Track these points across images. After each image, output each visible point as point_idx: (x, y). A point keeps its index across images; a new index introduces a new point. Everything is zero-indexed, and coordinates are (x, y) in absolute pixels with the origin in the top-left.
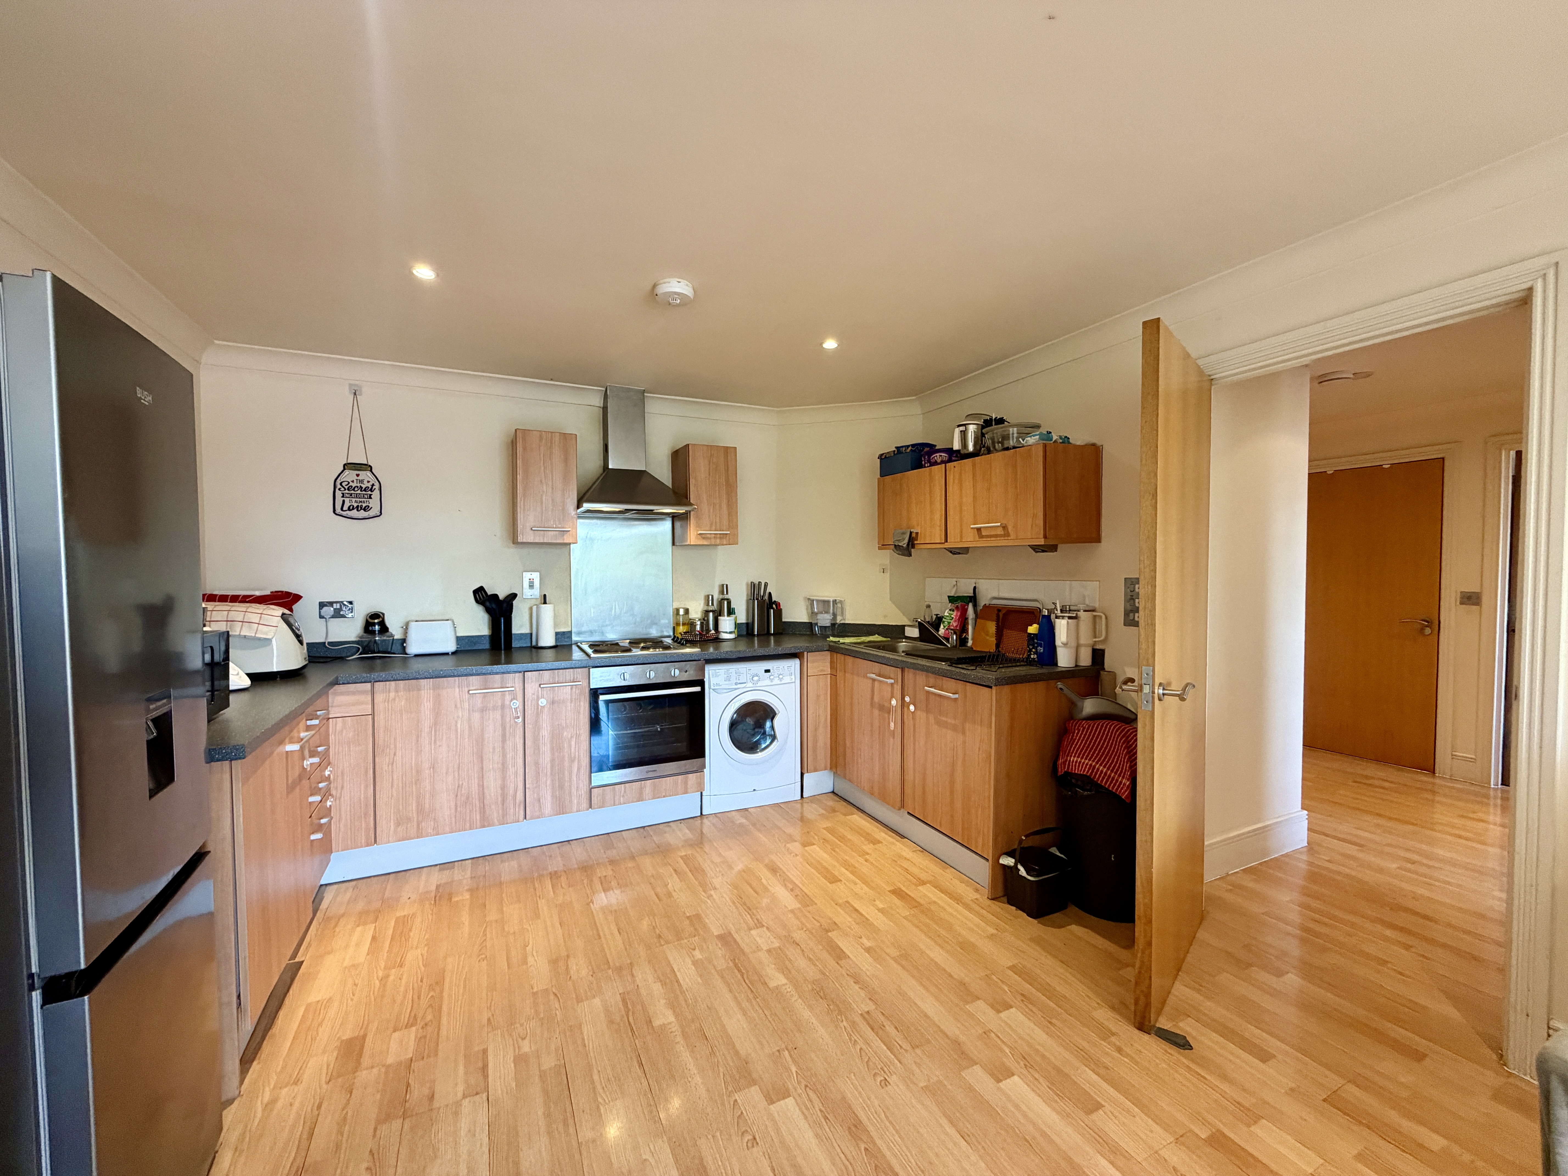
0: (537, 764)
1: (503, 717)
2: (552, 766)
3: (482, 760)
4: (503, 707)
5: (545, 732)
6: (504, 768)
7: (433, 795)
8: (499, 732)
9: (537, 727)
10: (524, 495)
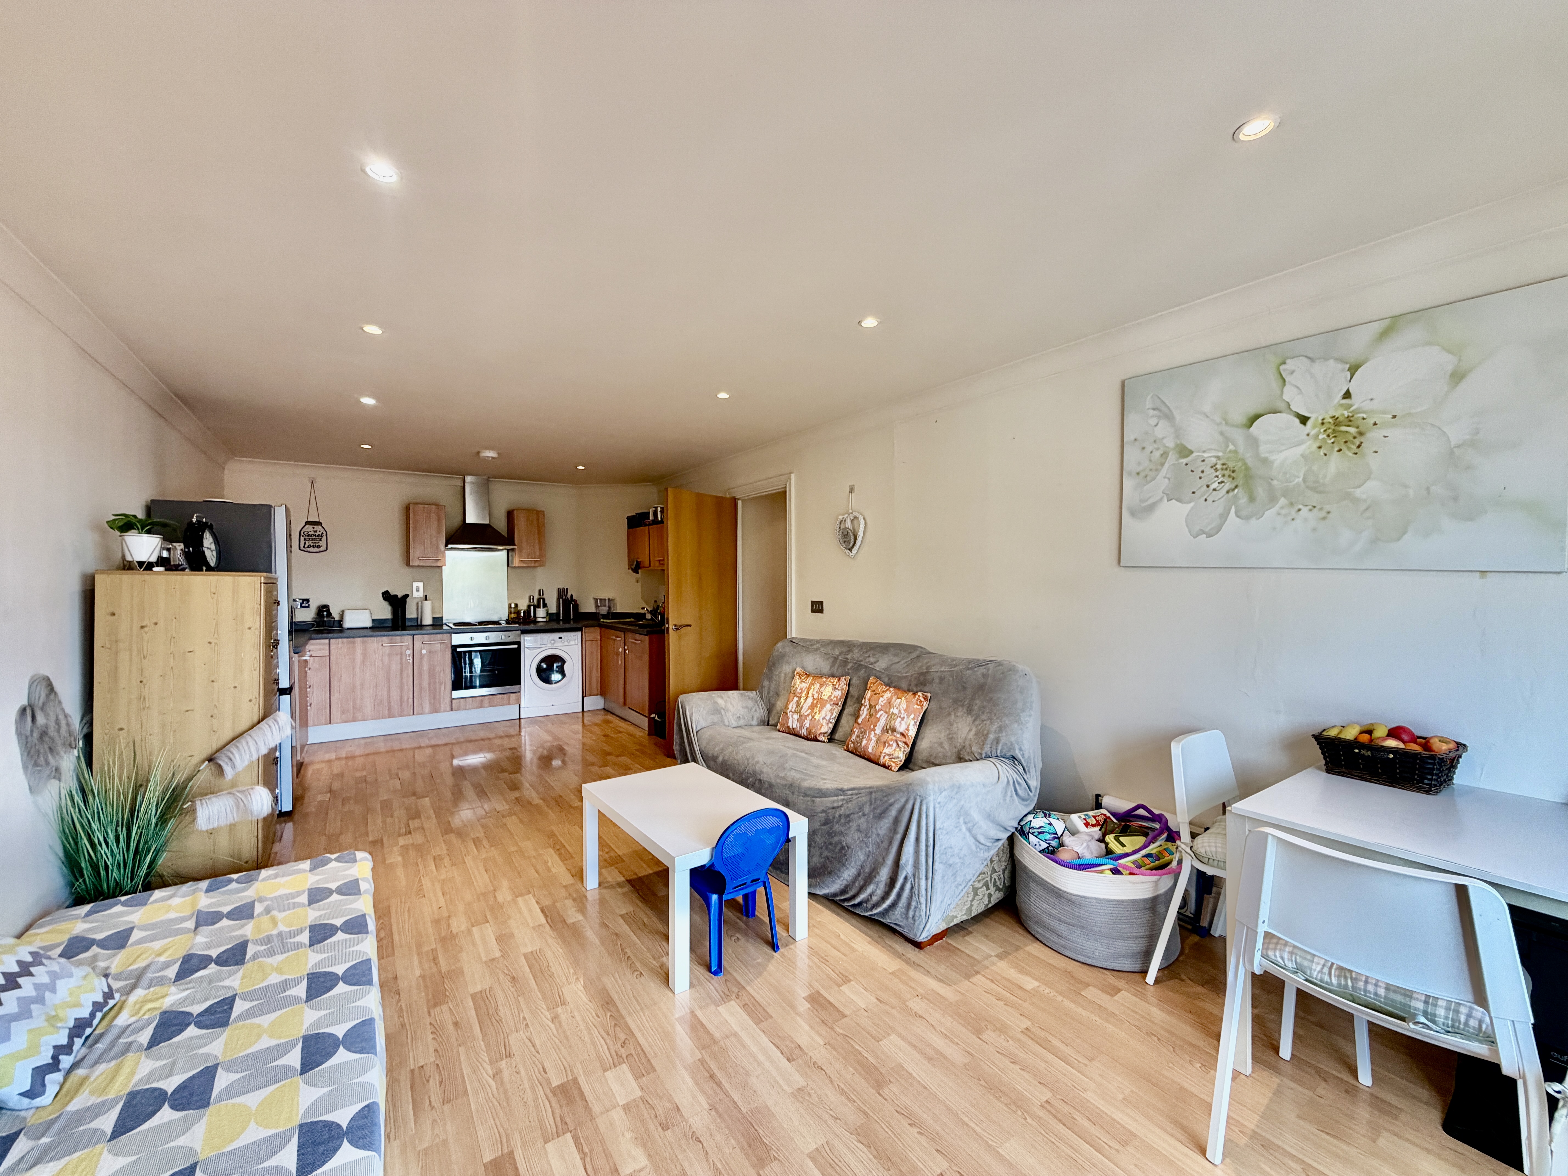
0: (420, 685)
1: (401, 659)
2: (429, 687)
3: (389, 682)
4: (401, 654)
5: (425, 667)
6: (402, 688)
7: (362, 699)
8: (399, 667)
9: (421, 665)
10: (414, 540)
